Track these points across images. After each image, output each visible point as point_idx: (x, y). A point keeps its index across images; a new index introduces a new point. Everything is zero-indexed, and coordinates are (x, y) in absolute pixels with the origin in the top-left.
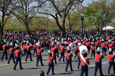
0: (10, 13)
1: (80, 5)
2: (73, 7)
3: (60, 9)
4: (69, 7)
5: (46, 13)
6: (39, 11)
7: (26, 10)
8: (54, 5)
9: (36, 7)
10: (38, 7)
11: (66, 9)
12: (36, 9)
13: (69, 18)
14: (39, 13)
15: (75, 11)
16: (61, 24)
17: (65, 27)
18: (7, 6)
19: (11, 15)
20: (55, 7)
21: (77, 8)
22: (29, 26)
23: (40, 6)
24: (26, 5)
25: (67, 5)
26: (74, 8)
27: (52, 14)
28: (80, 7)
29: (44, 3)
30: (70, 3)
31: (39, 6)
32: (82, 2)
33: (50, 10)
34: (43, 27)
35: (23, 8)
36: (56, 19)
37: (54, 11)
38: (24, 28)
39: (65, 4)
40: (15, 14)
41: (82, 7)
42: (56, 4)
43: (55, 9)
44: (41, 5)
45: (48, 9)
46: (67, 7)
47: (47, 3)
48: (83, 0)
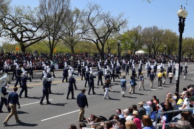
0: (59, 38)
1: (117, 33)
2: (111, 34)
3: (100, 35)
5: (89, 38)
6: (83, 37)
7: (72, 36)
8: (96, 32)
9: (80, 33)
10: (82, 33)
11: (105, 36)
12: (80, 35)
13: (107, 43)
14: (83, 39)
15: (113, 37)
17: (104, 50)
18: (57, 32)
19: (60, 40)
20: (97, 34)
21: (114, 35)
22: (74, 49)
23: (84, 33)
24: (72, 32)
25: (106, 32)
27: (93, 39)
29: (87, 30)
30: (109, 31)
32: (119, 31)
33: (92, 37)
34: (86, 50)
35: (70, 34)
36: (97, 44)
37: (95, 37)
38: (70, 50)
39: (104, 32)
40: (63, 39)
41: (119, 35)
42: (97, 32)
45: (91, 35)
46: (107, 34)
47: (90, 30)
48: (119, 29)
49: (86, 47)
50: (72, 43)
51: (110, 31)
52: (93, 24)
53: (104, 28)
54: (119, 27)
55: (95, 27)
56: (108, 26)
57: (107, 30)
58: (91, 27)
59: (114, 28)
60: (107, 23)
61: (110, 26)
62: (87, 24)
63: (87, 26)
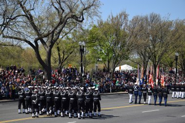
1: (78, 26)
2: (66, 30)
3: (44, 30)
4: (58, 29)
5: (18, 37)
8: (33, 24)
10: (2, 25)
11: (53, 32)
13: (58, 47)
14: (4, 37)
15: (70, 36)
16: (44, 57)
17: (51, 64)
20: (35, 28)
21: (72, 31)
23: (6, 25)
25: (55, 24)
26: (68, 31)
27: (28, 39)
28: (78, 29)
29: (14, 19)
30: (61, 23)
31: (4, 24)
32: (82, 21)
33: (25, 33)
34: (11, 62)
36: (36, 48)
37: (32, 34)
39: (51, 24)
41: (81, 31)
42: (36, 23)
43: (33, 32)
44: (8, 23)
45: (22, 30)
46: (56, 28)
47: (19, 19)
48: (83, 19)
51: (63, 22)
52: (28, 7)
53: (50, 16)
54: (82, 14)
55: (32, 13)
56: (60, 10)
57: (57, 20)
58: (24, 14)
59: (73, 17)
60: (57, 5)
61: (63, 11)
62: (13, 6)
63: (14, 10)
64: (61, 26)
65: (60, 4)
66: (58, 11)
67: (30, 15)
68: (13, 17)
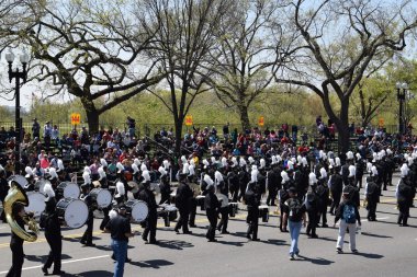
1: (395, 56)
2: (374, 63)
3: (337, 68)
4: (362, 63)
5: (297, 80)
6: (278, 75)
7: (243, 72)
8: (320, 59)
9: (269, 64)
10: (275, 63)
11: (352, 70)
12: (269, 69)
13: (361, 92)
14: (277, 81)
15: (382, 72)
18: (197, 63)
19: (206, 86)
20: (324, 64)
21: (385, 65)
23: (280, 62)
24: (243, 60)
25: (356, 56)
26: (377, 65)
27: (312, 83)
28: (395, 62)
29: (292, 52)
30: (365, 53)
31: (277, 61)
32: (401, 49)
33: (309, 73)
34: (289, 117)
35: (235, 68)
36: (324, 96)
37: (319, 73)
38: (235, 120)
39: (350, 55)
40: (214, 85)
41: (402, 64)
42: (325, 56)
43: (322, 69)
44: (282, 59)
45: (303, 68)
46: (358, 63)
47: (299, 52)
48: (404, 45)
49: (288, 106)
50: (242, 96)
51: (368, 53)
52: (312, 35)
53: (347, 44)
54: (402, 36)
55: (319, 41)
56: (364, 35)
57: (360, 48)
58: (307, 44)
59: (385, 43)
60: (360, 27)
61: (369, 35)
62: (291, 34)
63: (292, 39)
64: (365, 58)
65: (364, 24)
66: (362, 35)
67: (316, 45)
68: (291, 49)
